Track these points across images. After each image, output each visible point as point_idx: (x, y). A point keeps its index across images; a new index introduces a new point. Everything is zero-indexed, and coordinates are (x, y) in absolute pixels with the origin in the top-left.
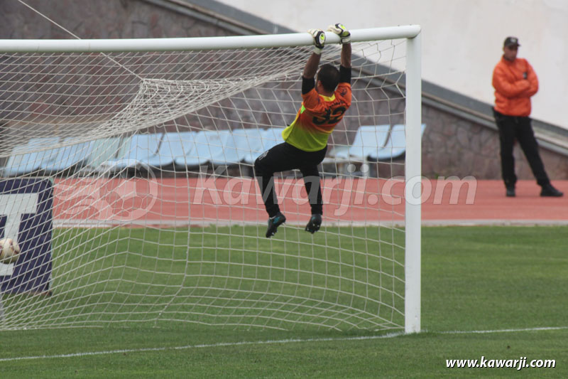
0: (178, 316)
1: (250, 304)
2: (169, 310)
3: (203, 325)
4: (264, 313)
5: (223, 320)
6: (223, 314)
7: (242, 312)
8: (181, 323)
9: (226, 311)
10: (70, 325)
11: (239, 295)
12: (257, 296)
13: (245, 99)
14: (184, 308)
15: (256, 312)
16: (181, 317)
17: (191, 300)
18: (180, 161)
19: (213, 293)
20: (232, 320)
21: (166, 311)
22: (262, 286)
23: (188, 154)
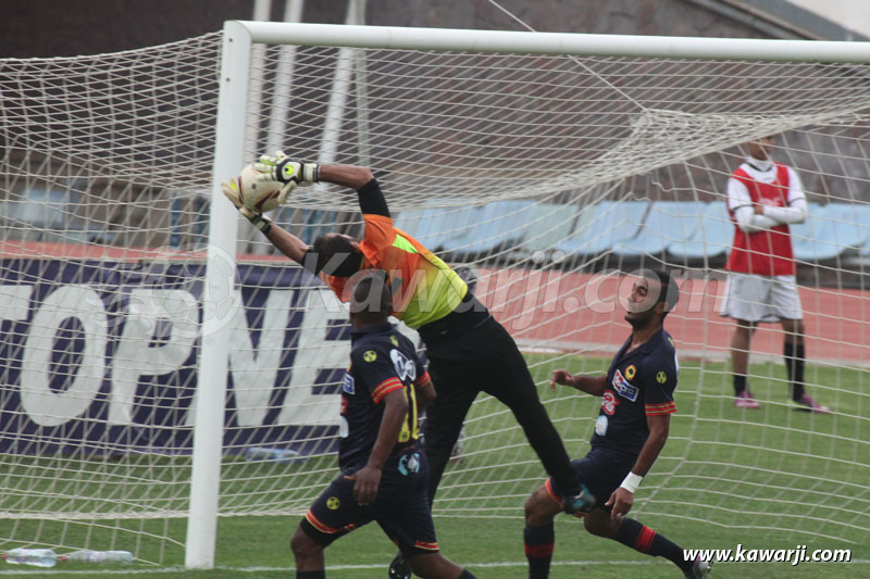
0: (673, 509)
1: (793, 495)
2: (659, 499)
3: (714, 526)
4: (818, 512)
5: (748, 520)
6: (747, 509)
7: (779, 509)
8: (677, 522)
9: (754, 505)
10: (491, 513)
11: (777, 480)
12: (806, 484)
13: (787, 148)
14: (683, 496)
15: (802, 510)
16: (678, 511)
17: (697, 483)
18: (676, 250)
19: (734, 473)
20: (763, 521)
21: (652, 499)
22: (815, 467)
23: (690, 238)
